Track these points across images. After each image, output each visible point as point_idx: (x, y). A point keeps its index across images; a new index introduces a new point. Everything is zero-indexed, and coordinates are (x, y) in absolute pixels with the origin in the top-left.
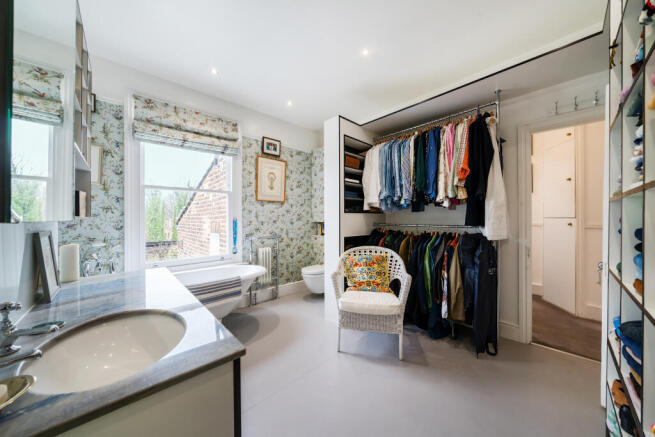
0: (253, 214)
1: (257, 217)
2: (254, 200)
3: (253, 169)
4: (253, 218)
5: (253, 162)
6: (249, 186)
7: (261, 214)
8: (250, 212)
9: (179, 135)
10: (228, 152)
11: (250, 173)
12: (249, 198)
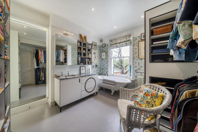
0: (137, 63)
1: (139, 64)
2: (137, 58)
3: (137, 47)
4: (137, 65)
5: (137, 44)
6: (135, 54)
7: (141, 63)
8: (136, 63)
9: (115, 45)
10: (128, 45)
11: (136, 49)
12: (135, 58)
